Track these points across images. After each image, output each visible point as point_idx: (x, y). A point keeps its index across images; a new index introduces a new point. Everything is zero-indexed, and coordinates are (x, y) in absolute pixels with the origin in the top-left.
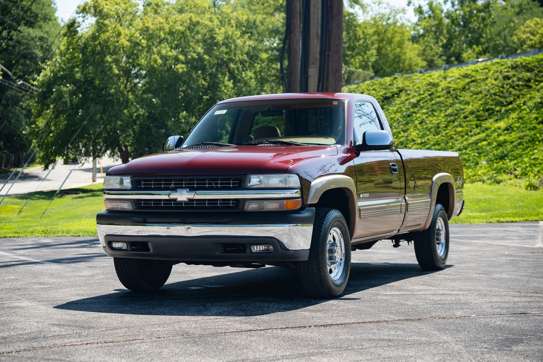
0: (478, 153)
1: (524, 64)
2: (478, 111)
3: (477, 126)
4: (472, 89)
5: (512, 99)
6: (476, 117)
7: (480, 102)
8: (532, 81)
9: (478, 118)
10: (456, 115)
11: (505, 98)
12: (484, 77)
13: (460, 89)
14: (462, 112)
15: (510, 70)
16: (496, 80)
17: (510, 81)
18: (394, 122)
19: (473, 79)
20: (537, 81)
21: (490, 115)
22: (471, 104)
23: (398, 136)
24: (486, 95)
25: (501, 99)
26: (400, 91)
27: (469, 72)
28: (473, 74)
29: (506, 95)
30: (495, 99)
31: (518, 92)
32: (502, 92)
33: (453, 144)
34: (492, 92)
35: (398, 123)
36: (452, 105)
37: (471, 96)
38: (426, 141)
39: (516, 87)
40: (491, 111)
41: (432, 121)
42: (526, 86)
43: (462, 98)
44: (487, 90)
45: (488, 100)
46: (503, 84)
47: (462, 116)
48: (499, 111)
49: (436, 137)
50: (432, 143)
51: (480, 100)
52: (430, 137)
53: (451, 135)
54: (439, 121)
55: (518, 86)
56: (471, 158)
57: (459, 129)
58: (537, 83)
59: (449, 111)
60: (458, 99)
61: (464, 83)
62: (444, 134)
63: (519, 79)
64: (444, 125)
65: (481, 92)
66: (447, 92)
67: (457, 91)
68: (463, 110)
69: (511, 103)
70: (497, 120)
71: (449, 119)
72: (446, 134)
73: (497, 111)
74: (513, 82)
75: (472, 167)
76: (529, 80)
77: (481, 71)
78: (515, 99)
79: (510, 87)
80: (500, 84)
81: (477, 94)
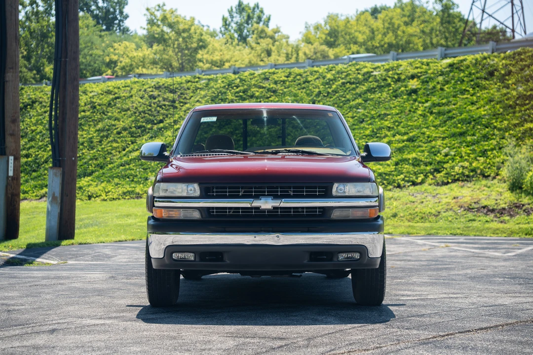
0: (143, 169)
1: (166, 85)
2: (130, 128)
3: (133, 143)
4: (119, 105)
5: (161, 118)
6: (129, 133)
7: (131, 119)
8: (177, 102)
9: (132, 134)
10: (108, 130)
11: (155, 116)
12: (128, 95)
13: (105, 105)
14: (114, 128)
15: (154, 90)
16: (141, 98)
17: (157, 100)
18: (37, 135)
19: (116, 95)
20: (182, 102)
21: (142, 132)
22: (122, 120)
23: (46, 149)
24: (135, 113)
25: (150, 117)
26: (34, 102)
27: (111, 88)
28: (116, 90)
29: (155, 113)
30: (145, 117)
31: (165, 111)
32: (150, 110)
33: (111, 159)
34: (141, 109)
35: (43, 136)
36: (101, 120)
37: (120, 112)
38: (81, 155)
39: (163, 107)
40: (143, 128)
41: (82, 135)
42: (172, 106)
43: (110, 114)
44: (134, 108)
45: (139, 117)
46: (150, 103)
47: (115, 132)
48: (151, 129)
49: (92, 152)
50: (89, 158)
51: (130, 117)
52: (84, 151)
53: (107, 150)
54: (91, 136)
55: (165, 105)
56: (138, 173)
57: (115, 145)
58: (182, 104)
59: (100, 126)
60: (106, 115)
61: (108, 99)
62: (100, 149)
63: (164, 100)
64: (98, 140)
65: (128, 109)
66: (91, 107)
67: (103, 106)
68: (114, 125)
69: (161, 121)
70: (152, 137)
71: (102, 134)
72: (102, 149)
73: (149, 129)
74: (159, 101)
75: (142, 182)
76: (174, 101)
77: (123, 88)
78: (164, 118)
79: (158, 106)
80: (147, 103)
81: (126, 111)
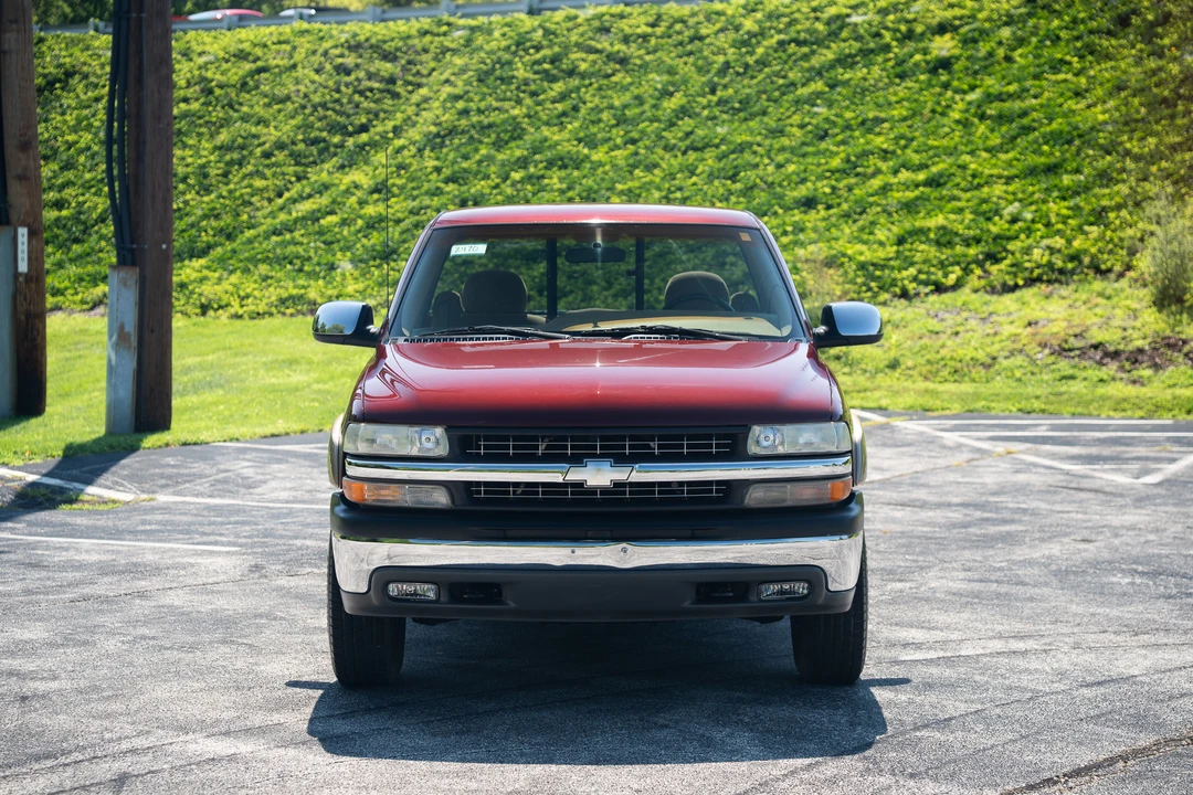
0: (324, 243)
1: (373, 41)
2: (294, 143)
3: (299, 179)
4: (265, 88)
5: (364, 120)
6: (291, 155)
7: (293, 122)
8: (400, 83)
9: (297, 158)
10: (242, 148)
11: (348, 116)
12: (285, 62)
13: (234, 86)
14: (256, 142)
15: (347, 52)
16: (317, 71)
17: (353, 77)
18: (79, 154)
19: (259, 64)
20: (410, 83)
21: (321, 152)
22: (273, 124)
23: (99, 190)
25: (339, 118)
26: (69, 74)
27: (246, 46)
28: (258, 52)
29: (349, 109)
30: (325, 117)
31: (372, 105)
32: (337, 101)
33: (250, 217)
34: (316, 99)
35: (93, 158)
36: (225, 122)
37: (269, 105)
38: (181, 205)
39: (369, 94)
40: (322, 145)
41: (183, 159)
42: (388, 91)
43: (245, 109)
44: (301, 94)
45: (312, 118)
46: (338, 83)
47: (258, 151)
48: (341, 146)
49: (206, 199)
50: (199, 212)
51: (293, 117)
52: (188, 197)
53: (242, 195)
54: (204, 160)
55: (371, 90)
56: (312, 253)
57: (259, 183)
58: (410, 88)
59: (223, 137)
60: (237, 111)
61: (241, 73)
62: (225, 193)
63: (370, 76)
64: (220, 172)
65: (288, 98)
66: (202, 91)
67: (229, 90)
68: (255, 136)
69: (364, 128)
70: (342, 167)
71: (228, 158)
72: (230, 192)
73: (336, 146)
74: (357, 79)
75: (322, 274)
76: (392, 80)
77: (274, 47)
78: (370, 121)
79: (355, 92)
80: (331, 83)
81: (282, 101)
